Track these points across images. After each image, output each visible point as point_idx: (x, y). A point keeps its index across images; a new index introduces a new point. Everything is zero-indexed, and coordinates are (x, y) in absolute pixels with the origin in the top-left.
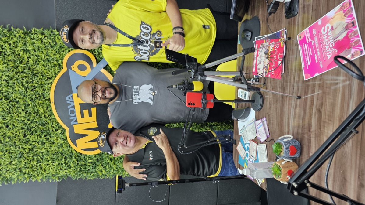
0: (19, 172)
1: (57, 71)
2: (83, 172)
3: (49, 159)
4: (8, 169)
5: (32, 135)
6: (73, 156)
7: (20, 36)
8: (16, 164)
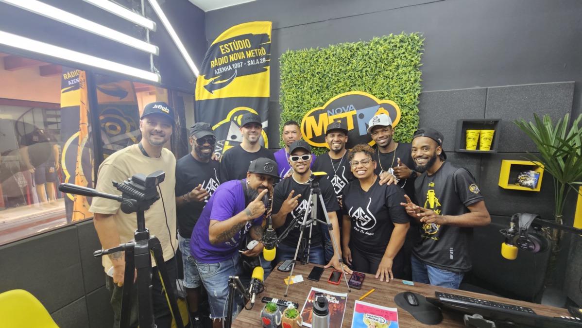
0: (288, 71)
1: (378, 96)
3: (298, 93)
4: (292, 62)
5: (319, 79)
6: (299, 113)
7: (412, 61)
8: (295, 68)
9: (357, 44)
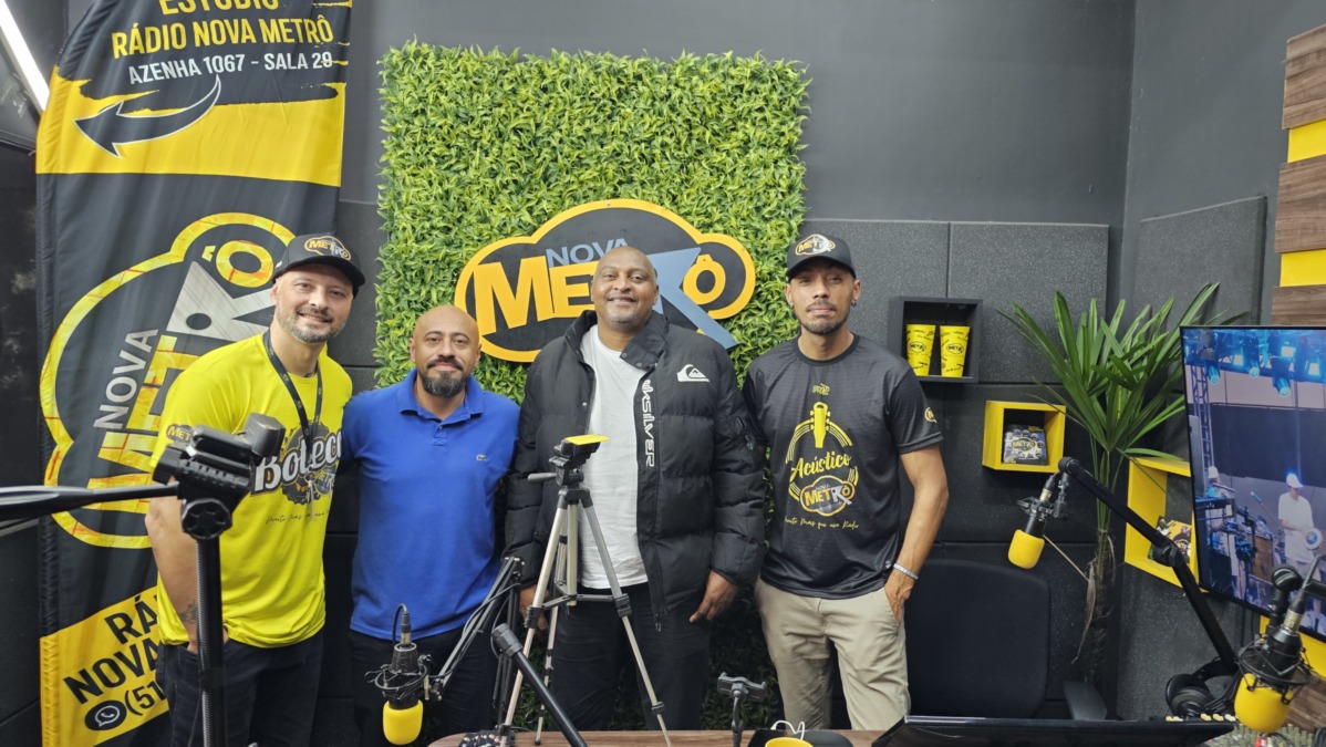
0: (413, 110)
1: (696, 220)
2: (399, 275)
3: (447, 186)
5: (519, 149)
6: (452, 251)
7: (783, 134)
8: (437, 104)
9: (637, 63)
